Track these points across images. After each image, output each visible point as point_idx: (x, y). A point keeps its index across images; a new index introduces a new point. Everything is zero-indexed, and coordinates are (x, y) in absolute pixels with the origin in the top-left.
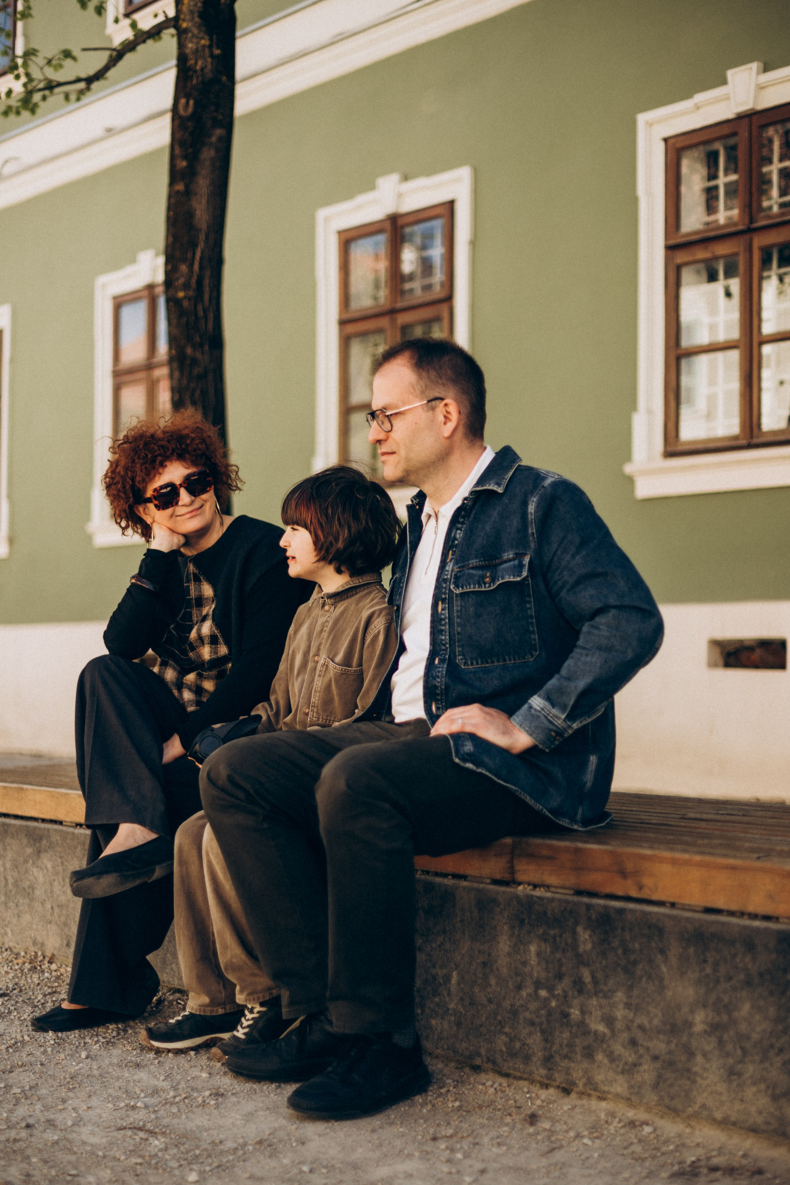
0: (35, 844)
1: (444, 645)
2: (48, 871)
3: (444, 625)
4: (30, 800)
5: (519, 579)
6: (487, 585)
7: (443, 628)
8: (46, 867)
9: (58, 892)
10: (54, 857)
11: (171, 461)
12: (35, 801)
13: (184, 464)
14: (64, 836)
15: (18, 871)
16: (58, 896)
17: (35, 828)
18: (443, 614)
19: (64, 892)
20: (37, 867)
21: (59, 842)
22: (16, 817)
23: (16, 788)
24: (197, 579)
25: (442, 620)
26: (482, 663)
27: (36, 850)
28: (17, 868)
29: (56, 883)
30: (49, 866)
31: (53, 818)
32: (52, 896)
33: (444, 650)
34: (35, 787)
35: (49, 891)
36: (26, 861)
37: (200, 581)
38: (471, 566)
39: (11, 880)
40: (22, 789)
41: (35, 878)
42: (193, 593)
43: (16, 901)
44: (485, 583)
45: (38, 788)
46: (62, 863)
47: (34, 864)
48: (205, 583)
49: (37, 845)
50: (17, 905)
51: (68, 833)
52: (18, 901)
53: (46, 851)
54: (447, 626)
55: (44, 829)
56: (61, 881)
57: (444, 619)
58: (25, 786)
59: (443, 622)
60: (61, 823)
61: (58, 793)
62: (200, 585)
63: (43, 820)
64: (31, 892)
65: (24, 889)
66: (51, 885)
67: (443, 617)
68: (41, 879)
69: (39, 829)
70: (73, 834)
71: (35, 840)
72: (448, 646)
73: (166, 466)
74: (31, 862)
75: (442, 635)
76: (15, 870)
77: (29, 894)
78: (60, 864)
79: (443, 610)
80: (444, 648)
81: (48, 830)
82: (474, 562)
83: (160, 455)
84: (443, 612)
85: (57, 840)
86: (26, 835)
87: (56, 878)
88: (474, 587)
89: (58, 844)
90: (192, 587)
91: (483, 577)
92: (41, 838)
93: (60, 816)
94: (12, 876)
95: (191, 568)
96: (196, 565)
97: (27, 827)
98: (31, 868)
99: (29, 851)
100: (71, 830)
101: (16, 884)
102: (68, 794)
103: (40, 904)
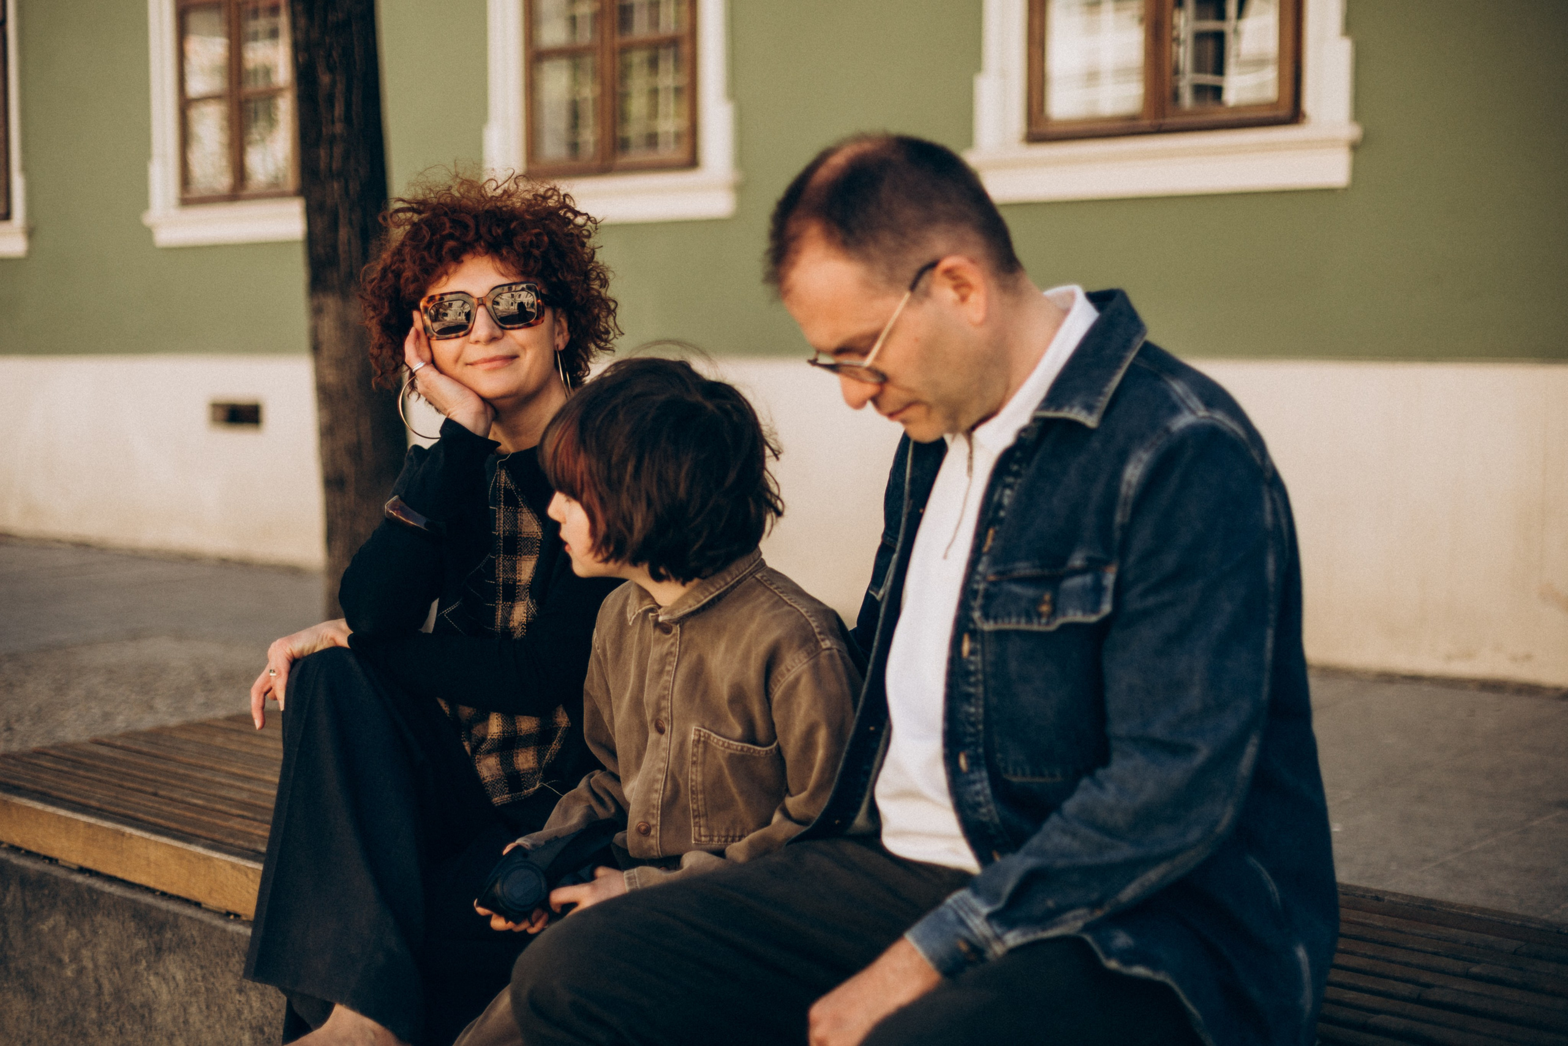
0: (151, 936)
1: (973, 724)
2: (177, 985)
3: (975, 685)
4: (138, 856)
5: (1093, 619)
6: (1044, 620)
7: (972, 690)
8: (174, 978)
9: (198, 1025)
10: (188, 965)
11: (476, 254)
12: (148, 859)
13: (498, 265)
14: (208, 931)
15: (121, 975)
16: (199, 1031)
17: (150, 907)
18: (971, 662)
19: (209, 1027)
20: (157, 974)
21: (198, 940)
22: (111, 879)
23: (108, 829)
24: (511, 501)
25: (969, 673)
26: (1033, 774)
27: (152, 945)
28: (118, 969)
29: (193, 1009)
30: (180, 976)
31: (183, 894)
32: (188, 1031)
33: (971, 735)
34: (146, 835)
35: (181, 1020)
36: (135, 960)
37: (517, 506)
38: (1016, 574)
39: (107, 987)
40: (123, 834)
41: (154, 992)
42: (501, 527)
43: (119, 1024)
44: (1040, 615)
45: (154, 838)
46: (204, 977)
47: (149, 968)
48: (525, 510)
49: (156, 937)
50: (121, 1033)
51: (215, 928)
52: (123, 1025)
53: (171, 950)
54: (981, 689)
55: (168, 912)
56: (204, 1007)
57: (974, 673)
58: (128, 830)
59: (972, 679)
60: (198, 905)
61: (191, 853)
62: (515, 513)
63: (164, 894)
64: (147, 1015)
65: (134, 1008)
66: (185, 1010)
67: (972, 668)
68: (165, 997)
69: (159, 910)
70: (224, 931)
71: (151, 928)
72: (981, 727)
73: (462, 261)
74: (144, 963)
75: (970, 704)
76: (116, 971)
77: (143, 1016)
78: (200, 979)
79: (972, 652)
80: (972, 730)
81: (176, 916)
82: (1023, 568)
83: (451, 236)
84: (972, 658)
85: (192, 936)
86: (134, 916)
87: (193, 999)
88: (1018, 622)
89: (194, 943)
90: (501, 515)
91: (1037, 601)
92: (161, 927)
93: (196, 894)
94: (110, 980)
95: (503, 478)
96: (513, 475)
97: (134, 901)
98: (145, 974)
99: (140, 943)
100: (219, 923)
101: (118, 995)
102: (209, 858)
103: (165, 1040)
